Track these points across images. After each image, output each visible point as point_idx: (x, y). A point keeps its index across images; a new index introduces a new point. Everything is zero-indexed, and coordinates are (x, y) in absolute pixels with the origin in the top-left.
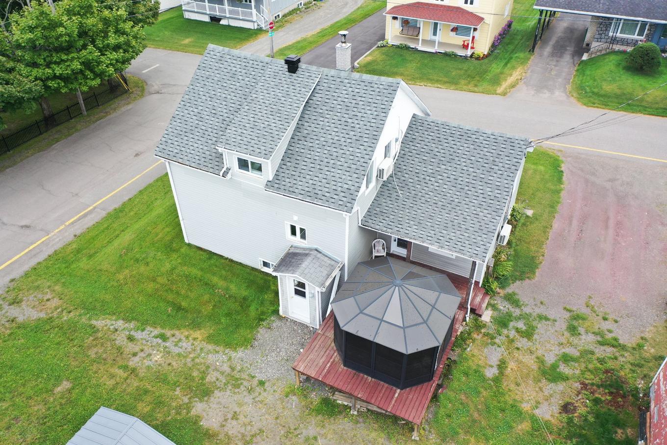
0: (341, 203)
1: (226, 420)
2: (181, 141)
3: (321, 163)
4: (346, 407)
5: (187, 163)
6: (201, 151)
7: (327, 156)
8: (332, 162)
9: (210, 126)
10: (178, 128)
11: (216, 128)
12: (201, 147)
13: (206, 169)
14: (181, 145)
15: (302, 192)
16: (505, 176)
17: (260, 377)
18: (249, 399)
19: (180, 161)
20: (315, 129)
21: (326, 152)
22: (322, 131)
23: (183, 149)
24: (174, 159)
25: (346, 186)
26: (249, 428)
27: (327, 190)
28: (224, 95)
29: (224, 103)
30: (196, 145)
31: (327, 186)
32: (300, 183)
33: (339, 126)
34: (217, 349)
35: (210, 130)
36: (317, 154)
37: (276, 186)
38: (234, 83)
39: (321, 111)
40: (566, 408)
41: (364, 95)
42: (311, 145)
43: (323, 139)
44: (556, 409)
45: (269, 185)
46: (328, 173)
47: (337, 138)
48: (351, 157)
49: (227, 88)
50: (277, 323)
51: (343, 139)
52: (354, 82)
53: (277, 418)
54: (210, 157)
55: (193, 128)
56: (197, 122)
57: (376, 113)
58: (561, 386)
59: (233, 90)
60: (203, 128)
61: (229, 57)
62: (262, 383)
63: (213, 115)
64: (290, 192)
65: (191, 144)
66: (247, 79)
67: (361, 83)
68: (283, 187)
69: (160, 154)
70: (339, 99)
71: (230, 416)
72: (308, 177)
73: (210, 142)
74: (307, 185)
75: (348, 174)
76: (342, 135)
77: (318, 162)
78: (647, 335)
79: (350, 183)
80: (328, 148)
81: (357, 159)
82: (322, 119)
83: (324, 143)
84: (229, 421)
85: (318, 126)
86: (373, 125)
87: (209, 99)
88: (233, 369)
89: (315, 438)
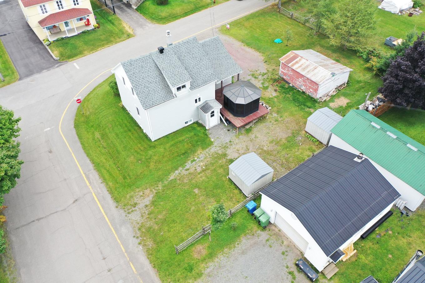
0: (214, 78)
1: (238, 153)
2: (149, 99)
3: (198, 72)
4: (251, 127)
5: (160, 103)
6: (159, 96)
7: (197, 69)
8: (200, 70)
9: (153, 87)
10: (143, 96)
11: (156, 86)
12: (158, 95)
13: (168, 100)
14: (150, 100)
15: (202, 83)
16: (223, 49)
17: (228, 141)
18: (234, 146)
19: (156, 104)
20: (186, 65)
21: (196, 69)
22: (188, 64)
23: (153, 100)
24: (154, 105)
25: (210, 73)
26: (244, 148)
27: (207, 78)
28: (147, 75)
29: (149, 77)
30: (156, 96)
31: (206, 77)
32: (199, 82)
33: (192, 59)
34: (209, 148)
35: (155, 88)
36: (194, 71)
37: (193, 87)
38: (145, 69)
39: (182, 59)
40: (276, 91)
41: (189, 46)
42: (190, 70)
43: (191, 66)
44: (274, 92)
45: (191, 89)
46: (202, 74)
47: (195, 63)
48: (204, 65)
49: (145, 72)
50: (210, 132)
51: (197, 62)
52: (183, 45)
53: (245, 142)
54: (165, 96)
55: (148, 92)
56: (147, 89)
57: (198, 49)
58: (270, 89)
59: (148, 71)
60: (152, 89)
61: (133, 62)
62: (230, 142)
63: (150, 83)
64: (199, 86)
65: (153, 97)
66: (148, 65)
67: (185, 44)
68: (195, 87)
69: (146, 108)
70: (184, 52)
71: (237, 151)
72: (199, 78)
73: (159, 92)
74: (201, 81)
75: (207, 70)
76: (195, 61)
77: (197, 73)
78: (266, 68)
79: (210, 72)
80: (195, 67)
81: (206, 64)
82: (185, 61)
83: (193, 67)
84: (239, 152)
85: (186, 64)
86: (200, 53)
87: (143, 80)
88: (220, 147)
89: (256, 136)
